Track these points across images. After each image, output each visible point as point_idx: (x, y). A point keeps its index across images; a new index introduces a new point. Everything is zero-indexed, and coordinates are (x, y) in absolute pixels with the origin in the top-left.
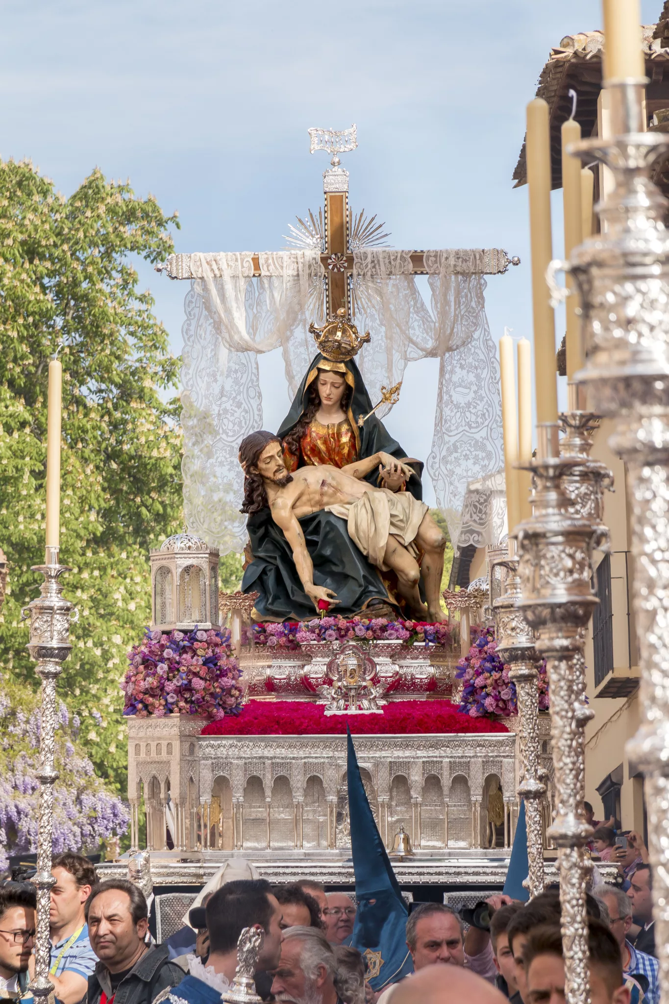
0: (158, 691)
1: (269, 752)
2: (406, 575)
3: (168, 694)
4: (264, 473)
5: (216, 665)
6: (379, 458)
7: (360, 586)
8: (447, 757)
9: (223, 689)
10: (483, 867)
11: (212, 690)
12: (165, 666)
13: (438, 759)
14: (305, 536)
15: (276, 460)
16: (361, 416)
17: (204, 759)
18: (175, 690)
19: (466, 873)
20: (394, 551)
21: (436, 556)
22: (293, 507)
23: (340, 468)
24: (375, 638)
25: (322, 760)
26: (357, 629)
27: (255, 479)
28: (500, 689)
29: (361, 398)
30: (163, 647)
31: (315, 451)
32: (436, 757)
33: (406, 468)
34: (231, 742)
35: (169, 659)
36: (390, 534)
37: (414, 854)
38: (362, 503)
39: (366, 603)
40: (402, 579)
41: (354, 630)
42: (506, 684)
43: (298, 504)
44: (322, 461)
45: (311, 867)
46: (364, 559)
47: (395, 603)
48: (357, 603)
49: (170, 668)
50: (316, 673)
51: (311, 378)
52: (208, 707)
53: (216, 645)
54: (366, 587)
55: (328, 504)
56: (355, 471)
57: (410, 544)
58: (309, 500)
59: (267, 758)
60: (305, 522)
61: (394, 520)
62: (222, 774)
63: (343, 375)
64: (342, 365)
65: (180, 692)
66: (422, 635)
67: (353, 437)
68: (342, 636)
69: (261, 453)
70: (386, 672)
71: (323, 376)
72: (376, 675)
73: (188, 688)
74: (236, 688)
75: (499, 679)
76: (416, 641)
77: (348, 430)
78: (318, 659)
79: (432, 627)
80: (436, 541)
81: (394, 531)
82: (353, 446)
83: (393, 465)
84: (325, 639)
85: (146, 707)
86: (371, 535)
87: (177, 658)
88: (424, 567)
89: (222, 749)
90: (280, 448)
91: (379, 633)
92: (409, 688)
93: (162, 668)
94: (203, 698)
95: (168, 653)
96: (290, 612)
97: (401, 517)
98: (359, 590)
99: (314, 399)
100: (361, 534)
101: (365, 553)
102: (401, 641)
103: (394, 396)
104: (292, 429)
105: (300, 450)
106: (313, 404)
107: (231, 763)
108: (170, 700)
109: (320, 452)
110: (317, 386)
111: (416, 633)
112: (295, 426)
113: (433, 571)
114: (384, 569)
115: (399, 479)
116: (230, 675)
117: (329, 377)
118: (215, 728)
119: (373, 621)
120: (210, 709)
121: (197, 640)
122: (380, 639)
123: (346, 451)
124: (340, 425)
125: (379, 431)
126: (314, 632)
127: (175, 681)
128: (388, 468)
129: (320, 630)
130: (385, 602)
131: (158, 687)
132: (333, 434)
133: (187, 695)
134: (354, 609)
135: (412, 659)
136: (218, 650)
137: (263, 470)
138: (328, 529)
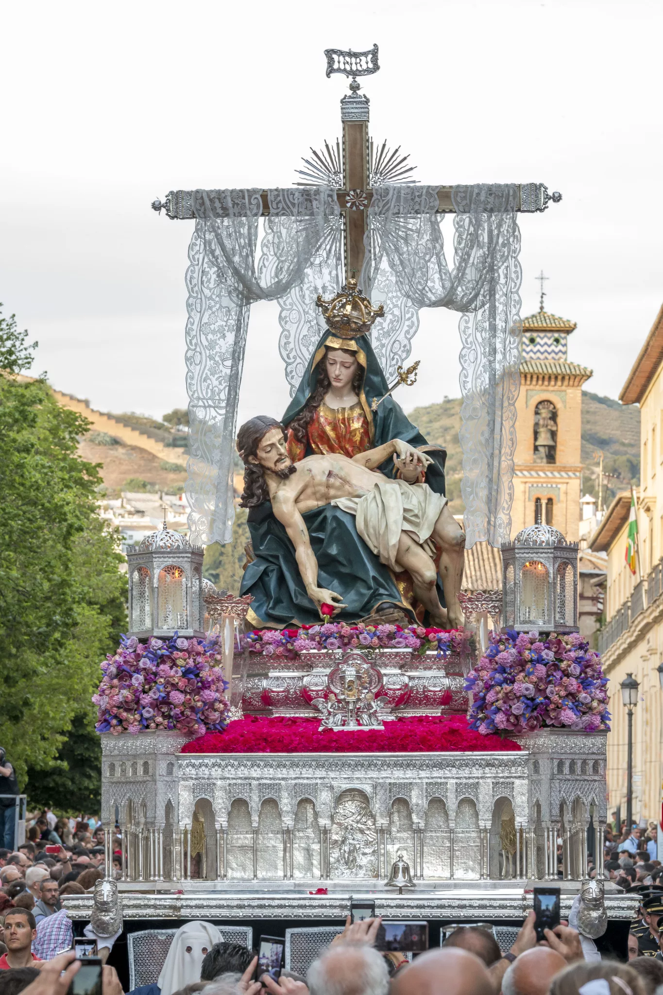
0: (133, 705)
1: (255, 773)
2: (421, 576)
3: (144, 708)
4: (263, 463)
5: (197, 675)
6: (394, 446)
7: (369, 588)
8: (453, 778)
9: (205, 703)
10: (490, 899)
11: (193, 703)
12: (141, 678)
13: (443, 780)
14: (309, 533)
15: (278, 448)
16: (375, 399)
17: (183, 779)
18: (151, 704)
19: (471, 906)
20: (408, 550)
21: (454, 555)
22: (297, 501)
23: (351, 457)
24: (382, 647)
25: (314, 781)
26: (361, 637)
27: (255, 469)
28: (511, 703)
29: (376, 379)
30: (138, 657)
31: (323, 437)
32: (440, 778)
33: (424, 457)
34: (213, 760)
35: (145, 669)
36: (403, 531)
37: (414, 885)
38: (372, 496)
39: (375, 607)
40: (417, 580)
41: (358, 638)
42: (518, 698)
43: (302, 497)
44: (332, 450)
45: (300, 899)
46: (375, 558)
47: (409, 607)
48: (366, 608)
49: (145, 679)
50: (316, 685)
51: (319, 357)
52: (189, 723)
53: (198, 654)
54: (377, 590)
55: (335, 497)
56: (367, 461)
57: (426, 541)
58: (314, 493)
59: (254, 779)
60: (310, 517)
61: (407, 516)
62: (203, 796)
63: (353, 353)
64: (353, 342)
65: (157, 706)
66: (436, 643)
67: (366, 422)
68: (346, 645)
69: (260, 440)
70: (394, 684)
71: (331, 355)
72: (383, 686)
73: (166, 701)
74: (221, 702)
75: (510, 692)
76: (429, 649)
77: (360, 415)
78: (319, 669)
79: (447, 634)
80: (454, 539)
81: (408, 527)
82: (366, 432)
83: (408, 454)
84: (325, 648)
85: (120, 722)
86: (382, 532)
87: (154, 668)
88: (442, 567)
89: (203, 768)
90: (282, 435)
91: (385, 640)
92: (420, 701)
93: (137, 679)
94: (182, 713)
95: (144, 663)
96: (292, 618)
97: (416, 512)
98: (368, 593)
99: (323, 380)
100: (371, 531)
101: (375, 552)
102: (410, 650)
103: (412, 377)
104: (298, 413)
105: (307, 436)
106: (322, 386)
107: (214, 784)
108: (146, 715)
109: (329, 439)
110: (326, 366)
111: (429, 641)
112: (301, 410)
113: (452, 572)
114: (398, 569)
115: (416, 469)
116: (213, 687)
117: (339, 356)
118: (195, 746)
119: (380, 627)
120: (191, 725)
121: (177, 649)
122: (387, 647)
123: (357, 438)
124: (352, 408)
125: (396, 416)
126: (314, 640)
127: (151, 694)
128: (403, 457)
129: (321, 638)
130: (396, 607)
131: (133, 701)
132: (344, 419)
133: (165, 709)
134: (361, 614)
135: (425, 669)
136: (200, 659)
137: (264, 459)
138: (334, 525)
